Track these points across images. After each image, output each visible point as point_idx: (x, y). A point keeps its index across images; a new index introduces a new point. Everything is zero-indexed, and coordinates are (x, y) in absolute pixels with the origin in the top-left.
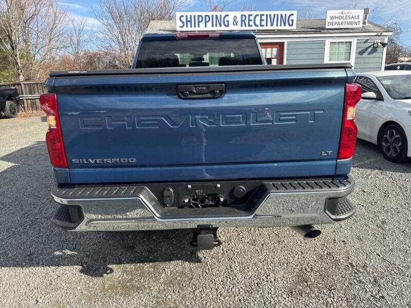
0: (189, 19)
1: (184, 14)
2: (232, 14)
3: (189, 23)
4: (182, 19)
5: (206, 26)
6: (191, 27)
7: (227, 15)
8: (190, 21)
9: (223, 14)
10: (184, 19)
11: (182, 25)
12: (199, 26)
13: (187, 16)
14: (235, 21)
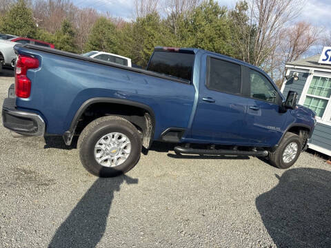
4: (328, 53)
11: (325, 58)
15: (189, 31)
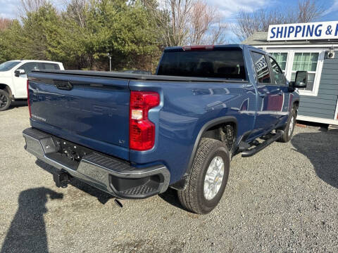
0: (280, 30)
1: (276, 26)
2: (325, 25)
3: (279, 35)
4: (274, 30)
5: (296, 36)
6: (281, 37)
7: (321, 25)
8: (281, 32)
9: (316, 24)
10: (275, 31)
11: (272, 35)
12: (289, 36)
13: (278, 28)
14: (328, 30)
15: (100, 22)
